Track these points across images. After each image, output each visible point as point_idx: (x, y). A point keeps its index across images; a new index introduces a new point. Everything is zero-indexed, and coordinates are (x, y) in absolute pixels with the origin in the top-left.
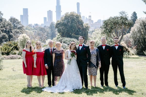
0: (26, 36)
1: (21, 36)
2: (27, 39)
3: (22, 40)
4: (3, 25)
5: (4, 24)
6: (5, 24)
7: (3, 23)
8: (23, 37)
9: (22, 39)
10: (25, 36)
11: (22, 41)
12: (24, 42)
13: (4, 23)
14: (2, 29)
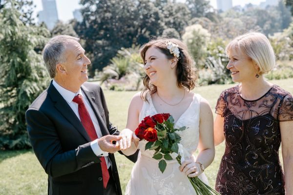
0: (199, 30)
1: (189, 31)
2: (203, 36)
3: (191, 41)
4: (169, 11)
5: (170, 9)
6: (172, 10)
7: (168, 8)
8: (194, 32)
9: (191, 39)
10: (197, 30)
11: (192, 43)
12: (197, 45)
13: (172, 7)
14: (167, 20)
